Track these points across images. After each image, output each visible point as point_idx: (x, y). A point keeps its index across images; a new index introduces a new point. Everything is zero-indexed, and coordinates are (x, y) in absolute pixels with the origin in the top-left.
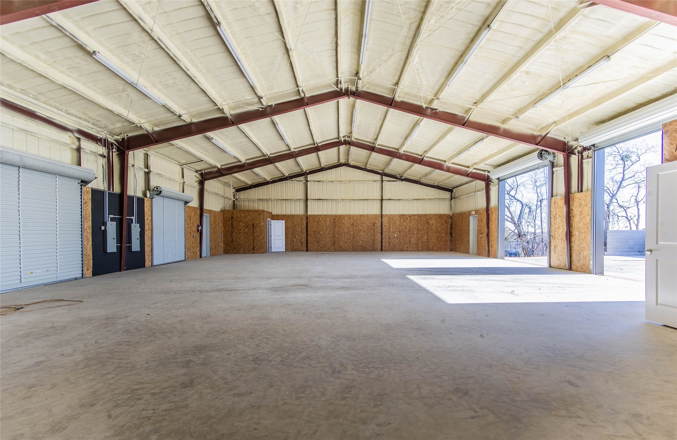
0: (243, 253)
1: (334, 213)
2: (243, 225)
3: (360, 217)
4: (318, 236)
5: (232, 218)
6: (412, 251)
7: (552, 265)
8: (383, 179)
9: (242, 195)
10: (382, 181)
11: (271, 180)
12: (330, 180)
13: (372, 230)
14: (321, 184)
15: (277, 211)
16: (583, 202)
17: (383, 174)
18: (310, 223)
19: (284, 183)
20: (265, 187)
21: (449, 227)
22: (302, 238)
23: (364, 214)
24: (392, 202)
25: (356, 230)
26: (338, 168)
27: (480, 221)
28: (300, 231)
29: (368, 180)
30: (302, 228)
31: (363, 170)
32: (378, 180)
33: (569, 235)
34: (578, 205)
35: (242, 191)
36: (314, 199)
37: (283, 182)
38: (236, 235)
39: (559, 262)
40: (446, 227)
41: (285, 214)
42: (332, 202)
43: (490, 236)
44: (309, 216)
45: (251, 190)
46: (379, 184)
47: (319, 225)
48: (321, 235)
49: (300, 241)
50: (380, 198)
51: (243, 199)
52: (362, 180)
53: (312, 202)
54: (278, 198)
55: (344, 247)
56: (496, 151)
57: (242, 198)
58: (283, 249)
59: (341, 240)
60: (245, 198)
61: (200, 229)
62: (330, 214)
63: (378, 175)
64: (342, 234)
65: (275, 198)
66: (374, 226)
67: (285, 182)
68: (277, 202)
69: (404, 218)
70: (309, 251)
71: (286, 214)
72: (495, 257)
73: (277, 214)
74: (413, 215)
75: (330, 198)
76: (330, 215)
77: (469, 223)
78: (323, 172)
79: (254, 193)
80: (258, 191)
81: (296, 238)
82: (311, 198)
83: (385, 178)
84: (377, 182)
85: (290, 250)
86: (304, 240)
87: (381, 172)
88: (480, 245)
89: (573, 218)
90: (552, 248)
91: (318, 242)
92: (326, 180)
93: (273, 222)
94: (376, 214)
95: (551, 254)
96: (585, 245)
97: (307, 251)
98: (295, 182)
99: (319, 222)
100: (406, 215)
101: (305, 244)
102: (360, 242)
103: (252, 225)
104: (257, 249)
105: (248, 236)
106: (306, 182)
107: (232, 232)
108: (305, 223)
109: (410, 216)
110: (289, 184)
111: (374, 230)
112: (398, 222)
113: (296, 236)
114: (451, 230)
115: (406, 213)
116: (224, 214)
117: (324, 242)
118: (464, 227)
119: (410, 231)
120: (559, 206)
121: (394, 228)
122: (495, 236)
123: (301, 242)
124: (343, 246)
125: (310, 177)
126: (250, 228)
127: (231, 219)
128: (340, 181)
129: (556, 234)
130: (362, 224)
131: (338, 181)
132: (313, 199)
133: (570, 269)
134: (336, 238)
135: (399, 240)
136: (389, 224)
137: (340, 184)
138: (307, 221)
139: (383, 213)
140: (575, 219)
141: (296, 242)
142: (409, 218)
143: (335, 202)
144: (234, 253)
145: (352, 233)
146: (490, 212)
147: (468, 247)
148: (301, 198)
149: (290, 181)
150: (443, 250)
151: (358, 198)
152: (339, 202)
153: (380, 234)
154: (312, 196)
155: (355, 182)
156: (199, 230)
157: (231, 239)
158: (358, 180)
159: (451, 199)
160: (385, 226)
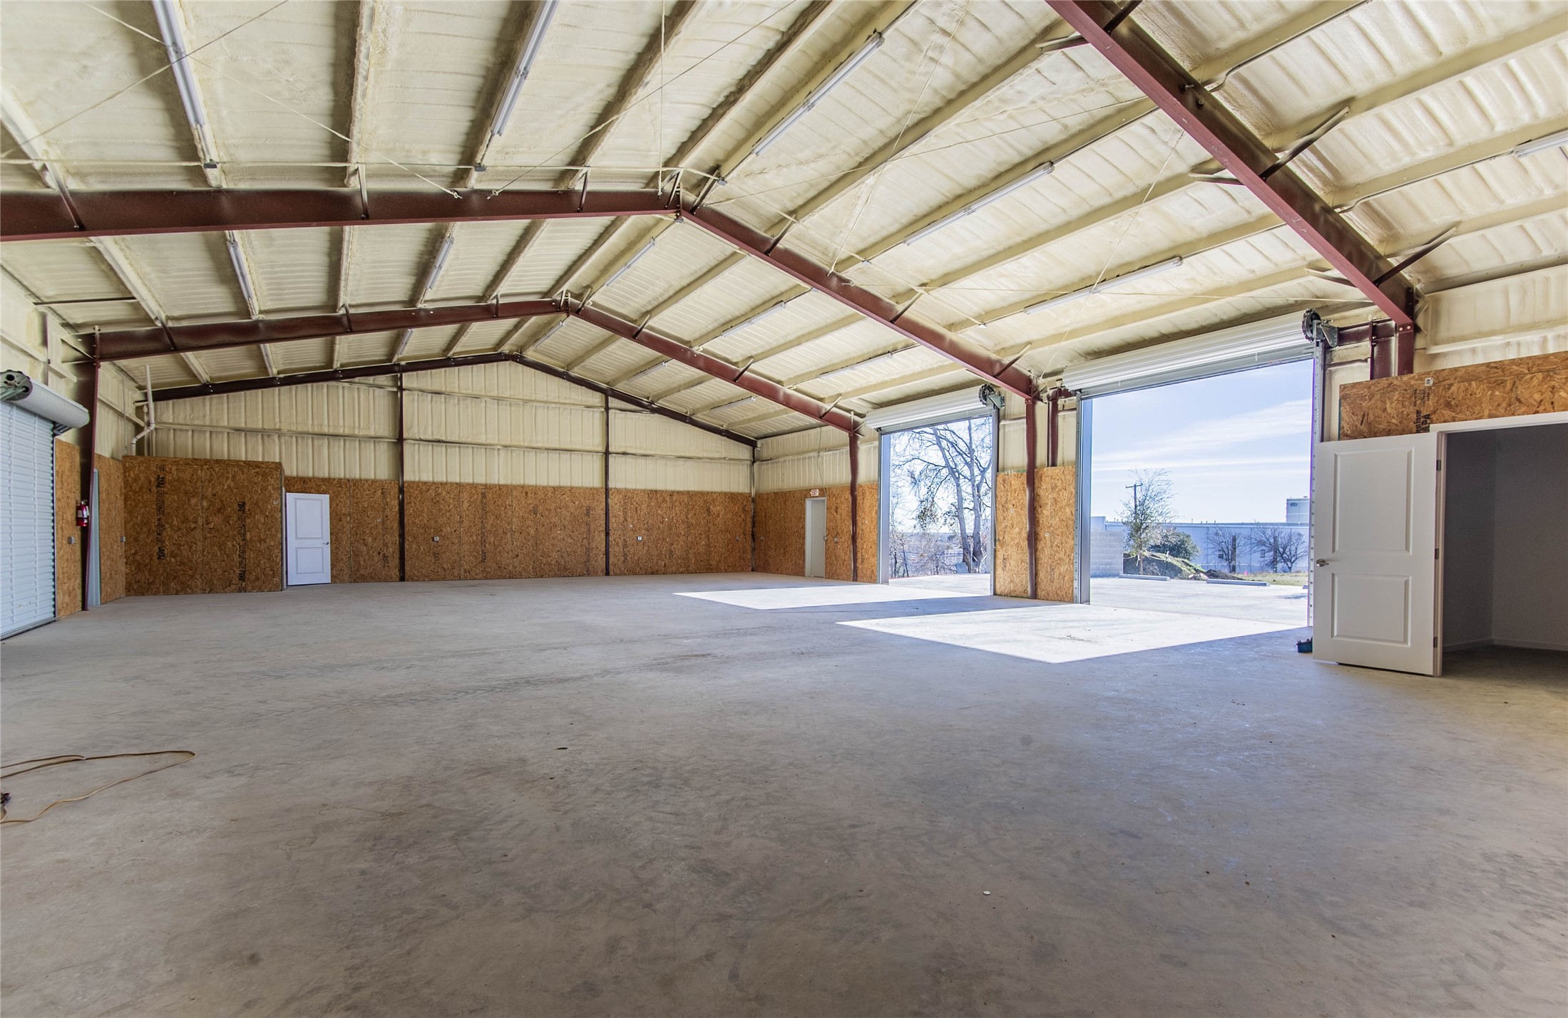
0: (204, 591)
1: (480, 479)
2: (205, 504)
3: (554, 492)
4: (437, 539)
5: (161, 482)
6: (676, 573)
7: (998, 591)
8: (610, 405)
9: (171, 412)
10: (607, 409)
11: (282, 376)
12: (470, 392)
13: (584, 525)
14: (443, 400)
15: (300, 467)
16: (1059, 483)
17: (610, 392)
18: (410, 503)
19: (323, 386)
20: (257, 397)
21: (749, 520)
22: (386, 545)
23: (562, 484)
24: (629, 459)
25: (543, 525)
26: (491, 364)
27: (833, 510)
28: (380, 526)
29: (572, 402)
30: (387, 516)
31: (560, 377)
32: (595, 404)
33: (1033, 538)
34: (1049, 488)
35: (171, 402)
36: (421, 440)
37: (321, 384)
38: (176, 537)
39: (1012, 585)
40: (744, 520)
41: (326, 475)
42: (475, 449)
43: (859, 541)
44: (409, 485)
45: (205, 399)
46: (597, 416)
47: (440, 510)
48: (443, 537)
49: (379, 554)
50: (601, 448)
51: (171, 424)
52: (556, 400)
53: (417, 446)
54: (305, 430)
55: (511, 568)
56: (896, 377)
57: (171, 421)
58: (327, 578)
59: (501, 548)
60: (181, 421)
61: (85, 516)
62: (471, 481)
63: (594, 392)
64: (505, 533)
65: (294, 428)
66: (588, 514)
67: (328, 386)
68: (300, 440)
69: (657, 499)
70: (408, 581)
71: (332, 476)
72: (873, 580)
73: (301, 474)
74: (678, 492)
75: (469, 440)
76: (468, 484)
77: (805, 512)
78: (447, 369)
79: (214, 407)
80: (231, 405)
81: (366, 545)
82: (414, 437)
83: (613, 402)
84: (595, 409)
85: (346, 578)
86: (393, 550)
87: (604, 386)
88: (833, 558)
89: (1039, 510)
90: (999, 561)
91: (436, 555)
92: (457, 390)
93: (291, 497)
94: (591, 486)
95: (997, 573)
96: (1062, 555)
97: (402, 579)
98: (363, 387)
99: (438, 502)
100: (662, 491)
101: (397, 561)
102: (555, 555)
103: (236, 507)
104: (257, 579)
105: (223, 538)
106: (397, 392)
107: (161, 526)
108: (396, 503)
109: (672, 494)
110: (342, 391)
111: (588, 524)
112: (644, 506)
113: (366, 538)
114: (754, 526)
115: (660, 487)
116: (126, 470)
117: (453, 556)
118: (791, 521)
119: (670, 529)
120: (1013, 488)
121: (636, 521)
122: (871, 540)
123: (384, 555)
124: (508, 565)
125: (409, 380)
126: (229, 516)
127: (158, 486)
128: (498, 399)
129: (1006, 537)
130: (559, 510)
131: (493, 398)
132: (418, 438)
133: (1035, 596)
134: (490, 543)
135: (646, 548)
136: (625, 513)
137: (496, 406)
138: (403, 498)
139: (611, 485)
140: (1044, 512)
141: (367, 557)
142: (668, 499)
143: (483, 450)
144: (167, 592)
145: (532, 531)
146: (859, 493)
147: (801, 562)
148: (379, 434)
149: (347, 385)
150: (739, 569)
151: (547, 445)
152: (496, 452)
153: (603, 536)
154: (416, 430)
155: (538, 404)
156: (83, 519)
157: (156, 549)
158: (545, 399)
159: (754, 462)
160: (615, 516)
